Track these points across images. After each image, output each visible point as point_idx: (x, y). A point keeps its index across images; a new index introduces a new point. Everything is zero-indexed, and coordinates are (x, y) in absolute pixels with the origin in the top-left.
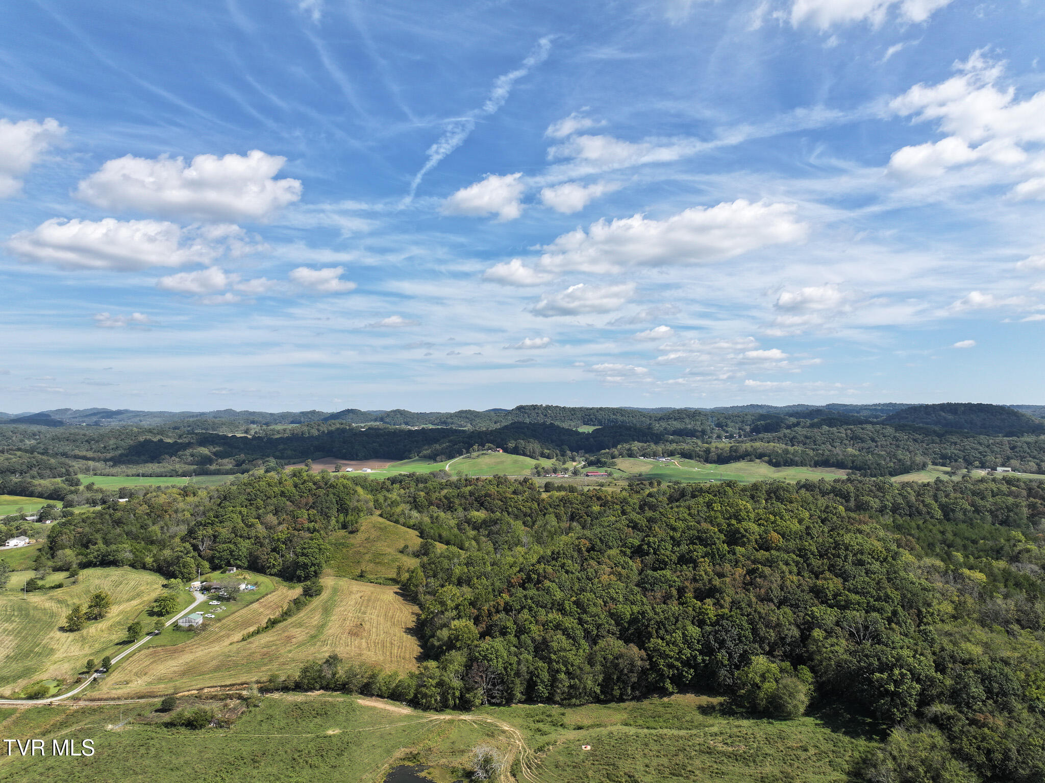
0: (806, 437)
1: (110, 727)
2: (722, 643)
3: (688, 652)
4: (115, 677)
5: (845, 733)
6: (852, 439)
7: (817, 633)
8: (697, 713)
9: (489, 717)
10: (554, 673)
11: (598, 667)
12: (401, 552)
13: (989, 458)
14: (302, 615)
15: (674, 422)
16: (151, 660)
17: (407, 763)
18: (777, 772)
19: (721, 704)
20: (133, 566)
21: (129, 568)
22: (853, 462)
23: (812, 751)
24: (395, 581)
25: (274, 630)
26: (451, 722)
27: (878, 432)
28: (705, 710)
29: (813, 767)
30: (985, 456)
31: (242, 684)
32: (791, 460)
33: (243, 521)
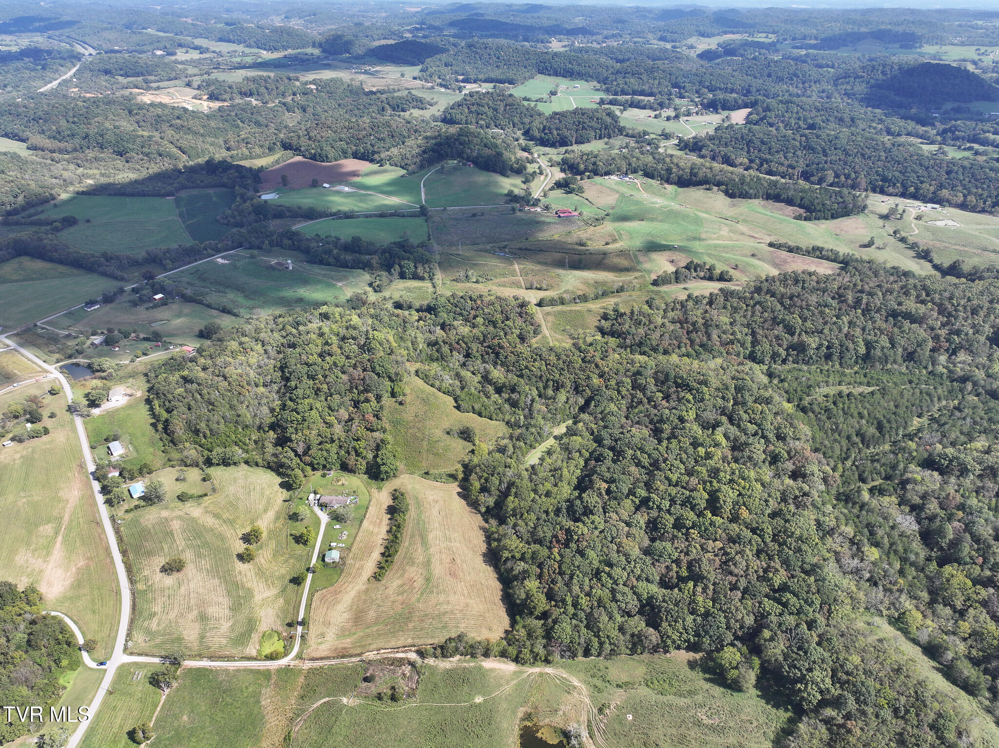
0: (763, 142)
1: (345, 700)
2: (707, 632)
3: (685, 636)
4: (314, 630)
5: (773, 707)
6: (805, 148)
7: (767, 634)
8: (687, 668)
9: (564, 672)
10: (601, 644)
11: (628, 637)
12: (448, 433)
13: (924, 186)
14: (407, 544)
15: (632, 80)
16: (326, 606)
17: (529, 724)
18: (735, 742)
19: (701, 659)
20: (247, 462)
21: (246, 467)
22: (802, 199)
23: (755, 724)
24: (453, 476)
25: (395, 566)
26: (541, 675)
27: (831, 142)
28: (692, 665)
29: (755, 737)
30: (922, 182)
31: (405, 647)
32: (747, 192)
33: (321, 416)
